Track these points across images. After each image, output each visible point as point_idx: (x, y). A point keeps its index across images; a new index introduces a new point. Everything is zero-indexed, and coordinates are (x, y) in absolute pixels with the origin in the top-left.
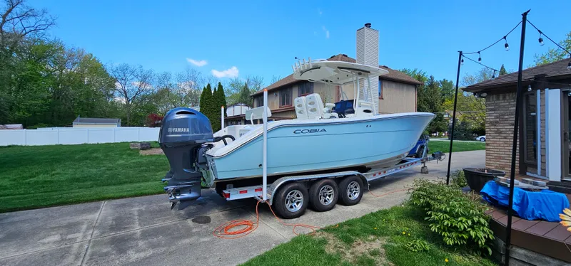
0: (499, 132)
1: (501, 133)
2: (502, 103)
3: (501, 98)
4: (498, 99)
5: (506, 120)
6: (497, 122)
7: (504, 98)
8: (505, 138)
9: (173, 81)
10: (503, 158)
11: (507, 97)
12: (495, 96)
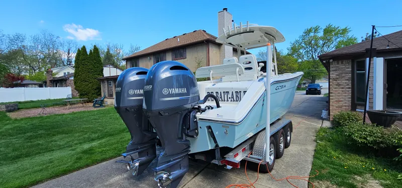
0: (339, 85)
1: (340, 85)
2: (341, 66)
3: (340, 63)
4: (338, 64)
5: (344, 77)
6: (337, 79)
7: (342, 63)
8: (342, 88)
9: (28, 43)
10: (341, 101)
11: (344, 63)
12: (336, 62)
